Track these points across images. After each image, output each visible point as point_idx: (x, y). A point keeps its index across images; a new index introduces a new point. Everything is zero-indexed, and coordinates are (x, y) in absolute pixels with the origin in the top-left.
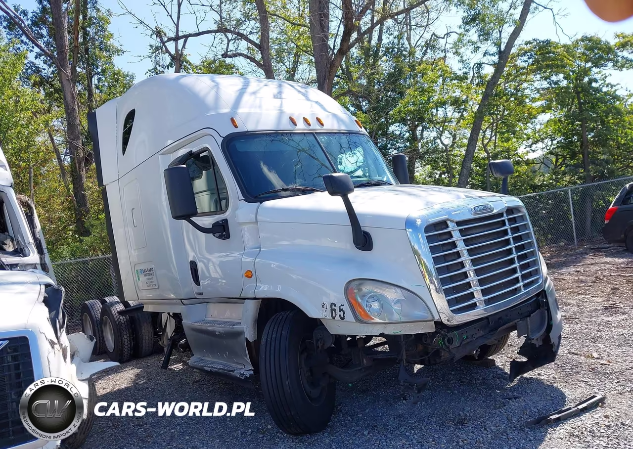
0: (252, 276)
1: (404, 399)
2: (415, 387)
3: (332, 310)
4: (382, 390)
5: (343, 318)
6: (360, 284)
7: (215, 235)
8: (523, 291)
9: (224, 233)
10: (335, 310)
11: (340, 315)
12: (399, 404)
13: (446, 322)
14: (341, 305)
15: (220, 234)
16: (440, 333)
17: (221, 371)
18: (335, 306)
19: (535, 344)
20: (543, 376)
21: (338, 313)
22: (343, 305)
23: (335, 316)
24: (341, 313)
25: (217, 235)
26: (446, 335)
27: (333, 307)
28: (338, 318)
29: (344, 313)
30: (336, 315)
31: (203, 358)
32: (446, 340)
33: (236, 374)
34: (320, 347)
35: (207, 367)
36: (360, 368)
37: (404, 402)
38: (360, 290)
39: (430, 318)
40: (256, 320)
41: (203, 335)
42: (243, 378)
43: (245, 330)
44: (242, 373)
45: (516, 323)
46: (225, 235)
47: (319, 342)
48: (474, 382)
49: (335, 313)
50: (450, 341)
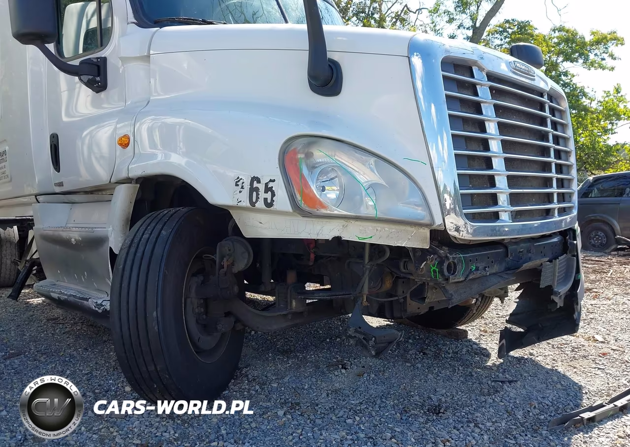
0: (128, 144)
1: (342, 368)
2: (371, 343)
3: (253, 190)
4: (312, 353)
5: (269, 204)
6: (310, 144)
7: (82, 77)
8: (557, 218)
9: (98, 79)
10: (257, 190)
11: (266, 200)
12: (336, 373)
13: (452, 233)
14: (271, 181)
15: (91, 77)
16: (435, 253)
17: (72, 299)
18: (259, 181)
19: (557, 303)
20: (537, 357)
21: (262, 195)
22: (274, 181)
23: (257, 201)
24: (269, 194)
25: (85, 78)
26: (447, 257)
27: (255, 184)
28: (260, 204)
29: (273, 195)
30: (258, 198)
31: (57, 283)
32: (446, 265)
33: (91, 304)
34: (225, 266)
35: (54, 292)
36: (284, 313)
37: (343, 371)
38: (309, 155)
39: (427, 220)
40: (127, 219)
41: (58, 247)
42: (100, 311)
43: (109, 234)
44: (99, 302)
45: (542, 264)
46: (98, 82)
47: (225, 260)
48: (443, 355)
49: (258, 194)
50: (452, 269)
